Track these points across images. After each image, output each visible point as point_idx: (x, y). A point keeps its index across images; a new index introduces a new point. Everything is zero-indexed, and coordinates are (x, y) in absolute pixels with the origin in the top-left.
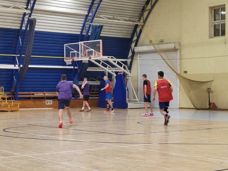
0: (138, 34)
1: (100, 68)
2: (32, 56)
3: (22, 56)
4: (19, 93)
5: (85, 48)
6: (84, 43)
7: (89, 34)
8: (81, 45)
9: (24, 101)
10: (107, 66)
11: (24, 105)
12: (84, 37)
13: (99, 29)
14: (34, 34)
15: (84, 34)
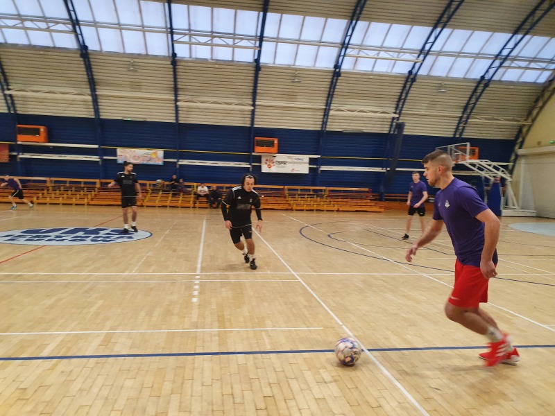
2: (398, 159)
4: (386, 194)
6: (454, 146)
9: (390, 203)
11: (390, 206)
12: (457, 140)
14: (402, 138)
15: (456, 136)
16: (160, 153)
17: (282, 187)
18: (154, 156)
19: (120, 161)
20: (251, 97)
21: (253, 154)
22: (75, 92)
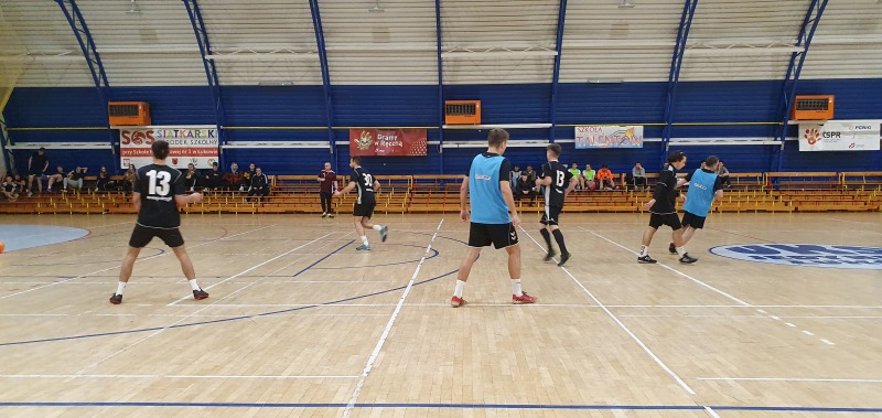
16: (639, 129)
17: (834, 174)
18: (629, 135)
19: (579, 145)
20: (797, 33)
21: (789, 122)
22: (531, 47)
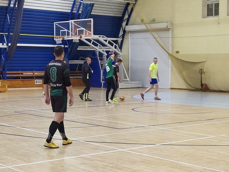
0: (129, 13)
1: (91, 47)
2: (20, 34)
3: (11, 34)
4: (7, 72)
5: (76, 27)
6: (75, 22)
7: (80, 12)
8: (71, 23)
9: (13, 81)
10: (98, 45)
11: (13, 85)
12: (75, 16)
13: (91, 7)
14: (22, 12)
15: (74, 12)
